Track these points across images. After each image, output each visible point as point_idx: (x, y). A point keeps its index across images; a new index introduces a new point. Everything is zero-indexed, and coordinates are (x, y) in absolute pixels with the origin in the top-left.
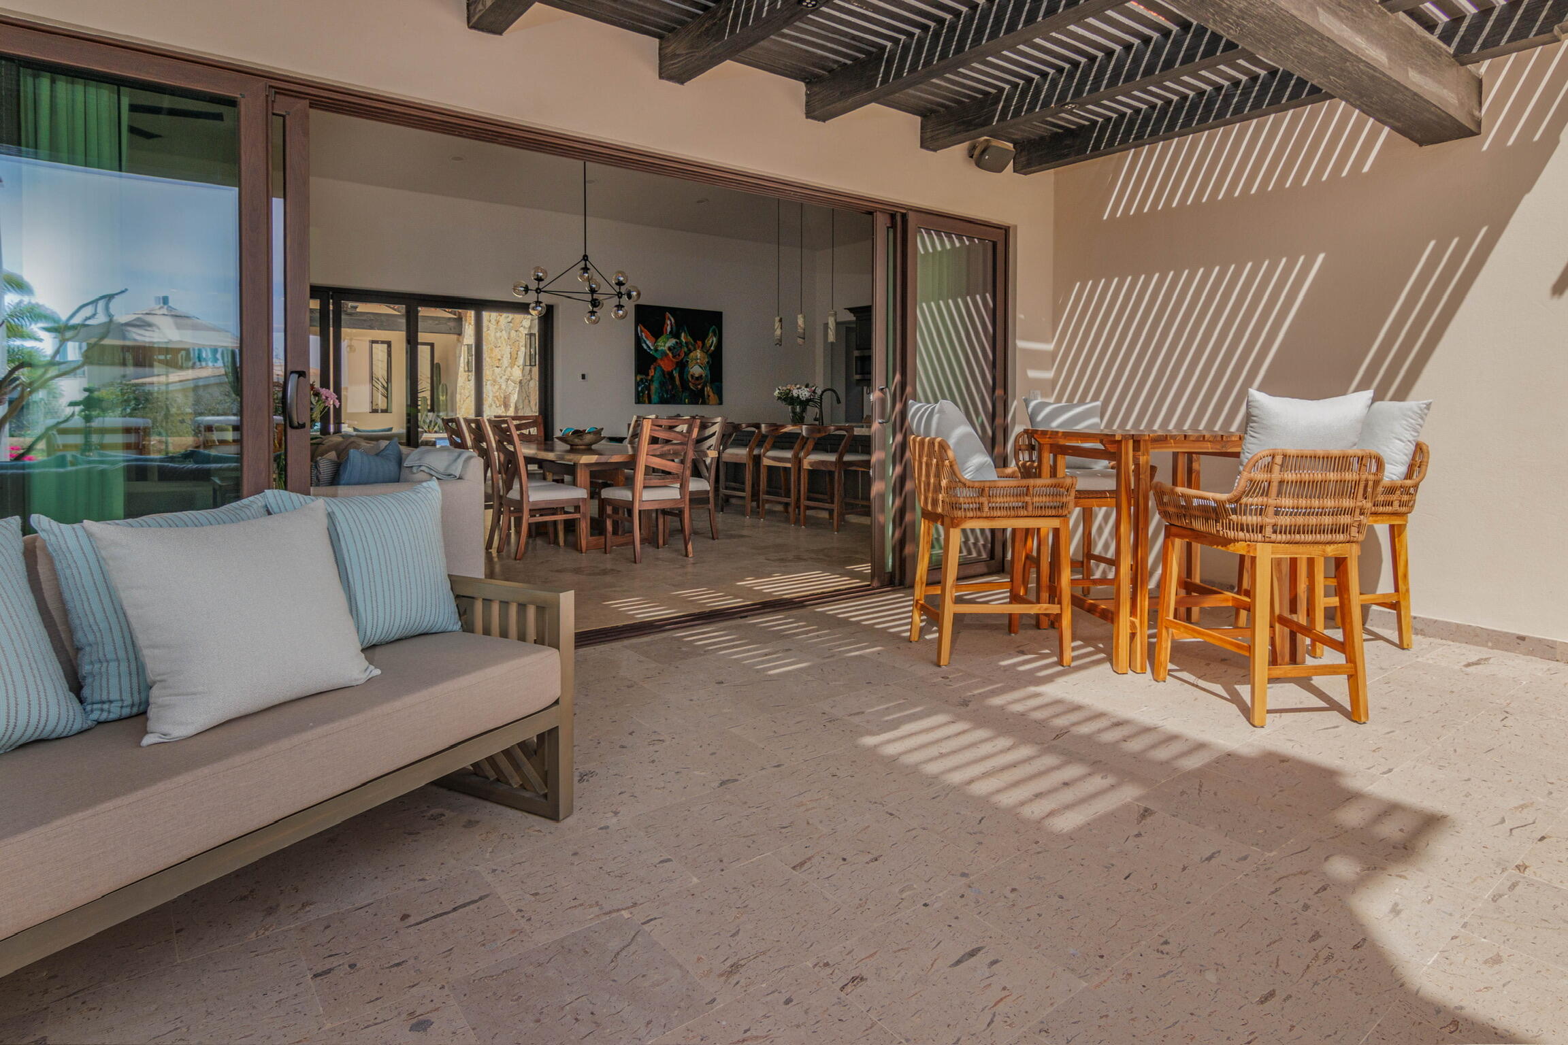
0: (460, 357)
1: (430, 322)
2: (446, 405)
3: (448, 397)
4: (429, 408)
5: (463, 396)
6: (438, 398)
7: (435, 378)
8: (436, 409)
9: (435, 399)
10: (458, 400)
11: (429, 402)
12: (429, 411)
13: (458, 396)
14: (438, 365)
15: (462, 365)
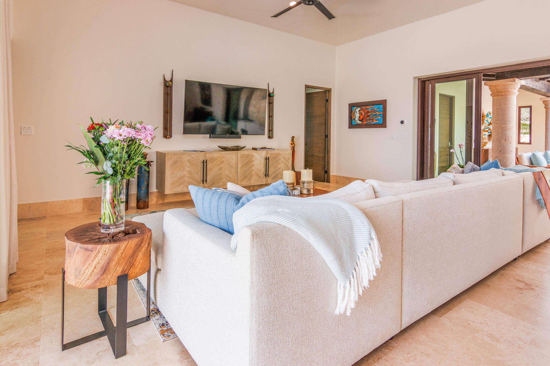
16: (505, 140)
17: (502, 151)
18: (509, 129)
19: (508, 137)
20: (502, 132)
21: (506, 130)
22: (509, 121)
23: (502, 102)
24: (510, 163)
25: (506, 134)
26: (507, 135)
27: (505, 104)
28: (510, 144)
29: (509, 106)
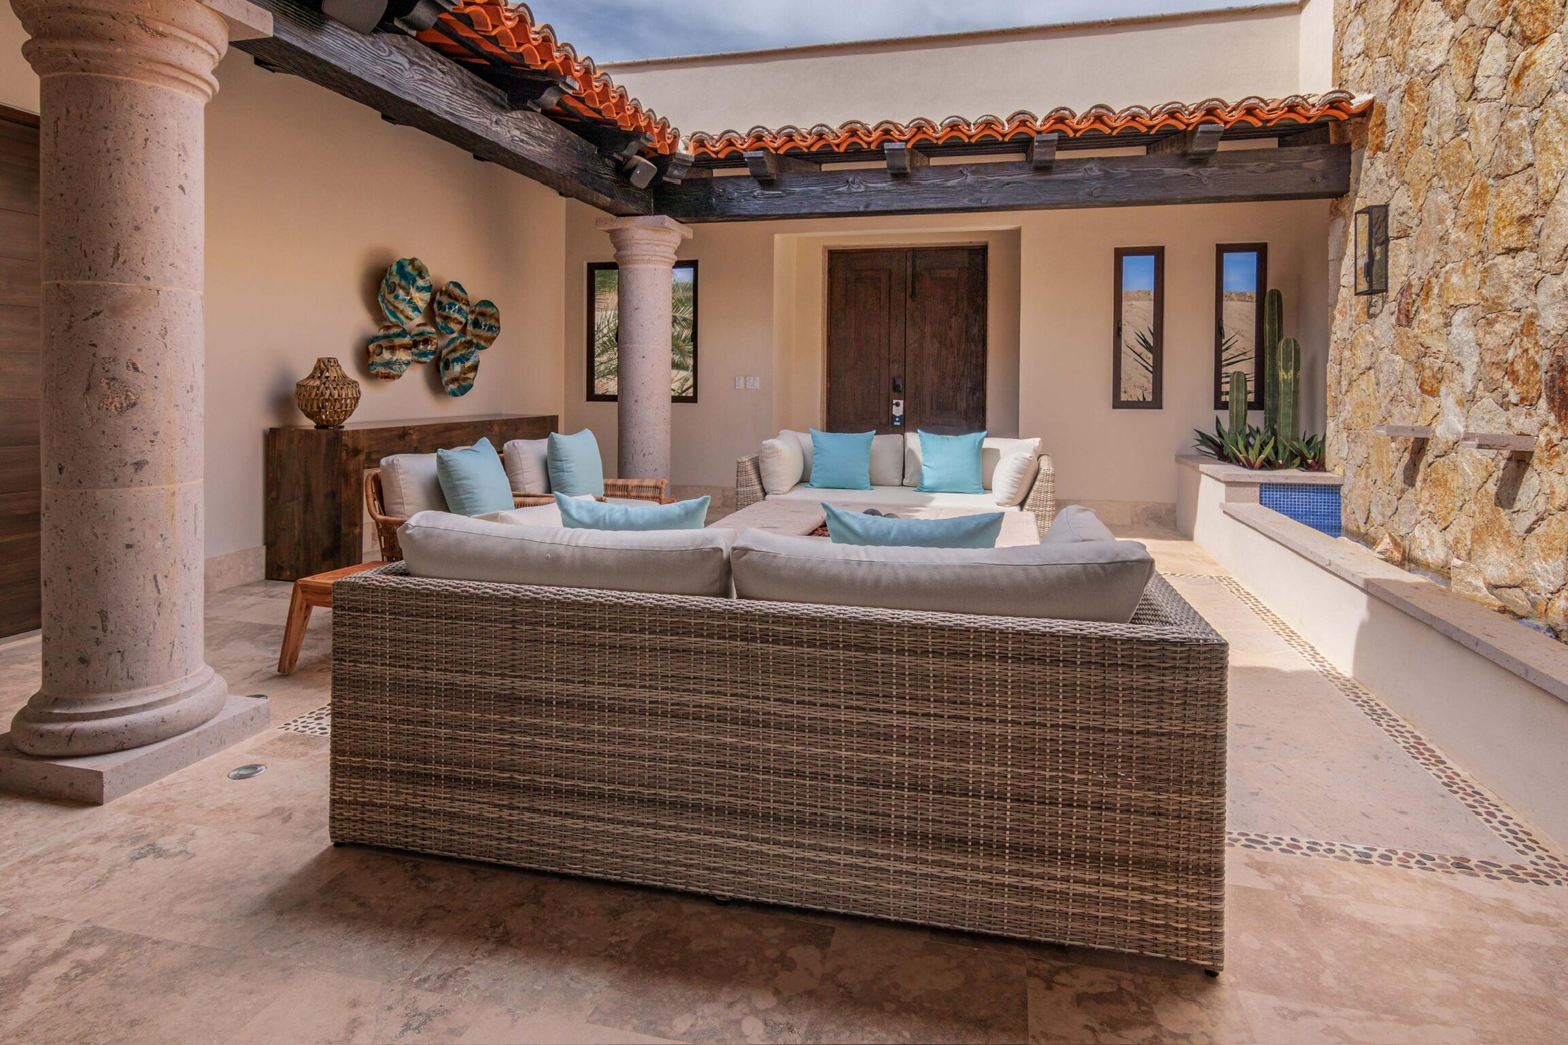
0: (1340, 259)
1: (1252, 166)
2: (1296, 393)
3: (1301, 373)
4: (1251, 398)
5: (1347, 368)
6: (1275, 377)
7: (1267, 327)
8: (1268, 401)
9: (1268, 380)
10: (1331, 379)
11: (1251, 386)
12: (1251, 406)
13: (1332, 371)
14: (1277, 295)
15: (1347, 279)
16: (88, 388)
17: (71, 469)
18: (116, 311)
19: (107, 366)
20: (70, 327)
21: (96, 314)
22: (117, 248)
23: (68, 112)
24: (129, 546)
25: (94, 345)
26: (104, 352)
27: (82, 130)
28: (122, 411)
29: (109, 144)
